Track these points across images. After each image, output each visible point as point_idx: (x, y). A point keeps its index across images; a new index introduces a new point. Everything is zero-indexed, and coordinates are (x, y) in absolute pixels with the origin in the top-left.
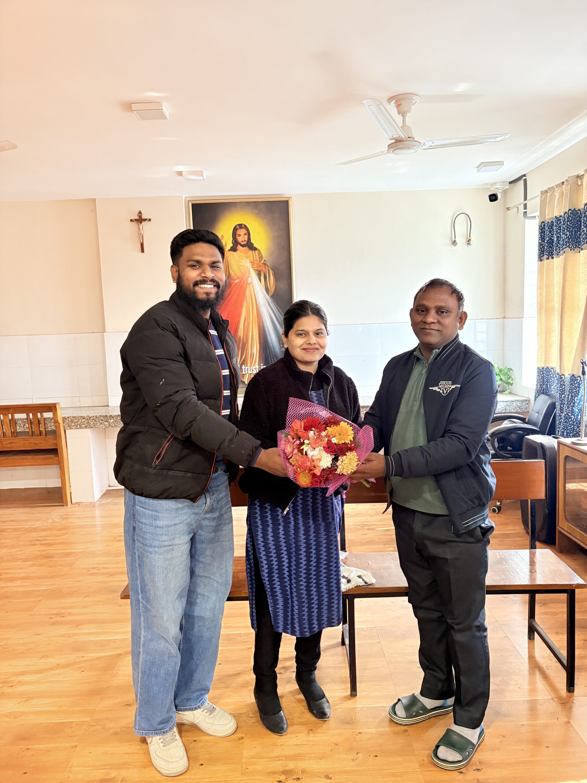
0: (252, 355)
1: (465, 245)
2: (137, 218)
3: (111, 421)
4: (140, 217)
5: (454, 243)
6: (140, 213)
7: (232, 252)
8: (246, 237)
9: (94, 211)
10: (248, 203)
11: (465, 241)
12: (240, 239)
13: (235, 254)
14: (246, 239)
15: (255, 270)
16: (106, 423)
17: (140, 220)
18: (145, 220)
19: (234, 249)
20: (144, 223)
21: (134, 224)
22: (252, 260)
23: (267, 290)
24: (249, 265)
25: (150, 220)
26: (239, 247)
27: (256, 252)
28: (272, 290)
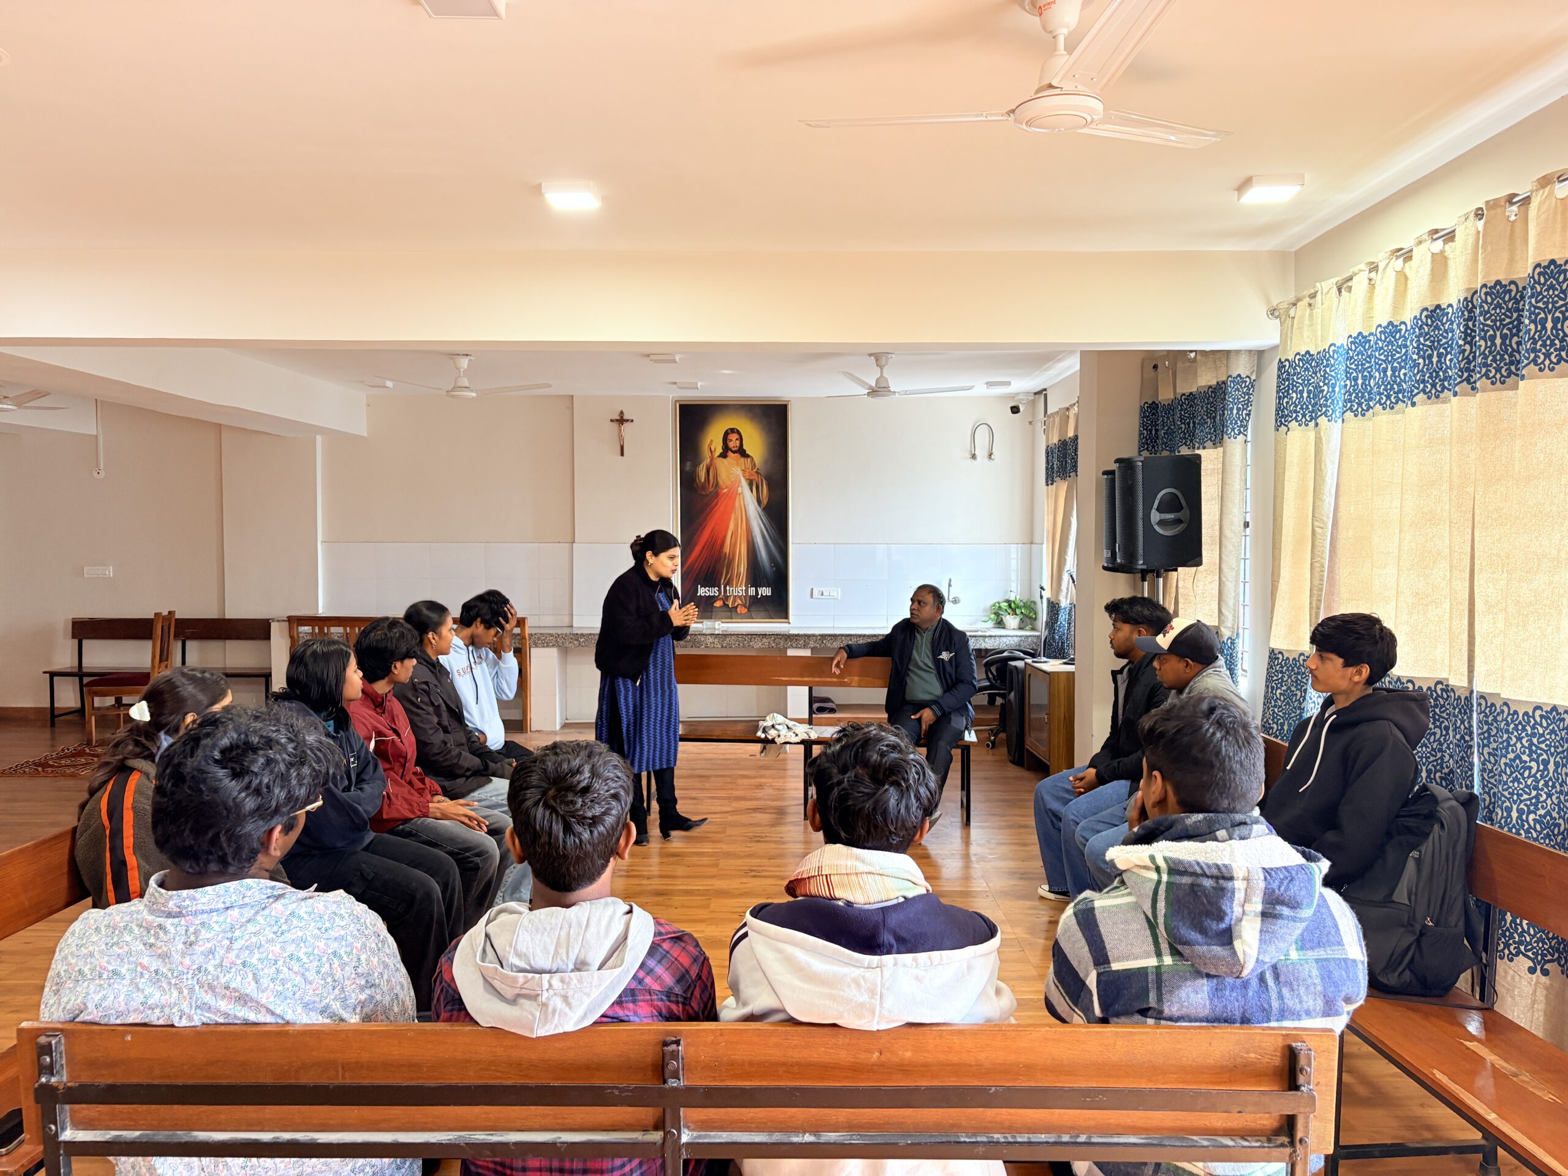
0: (738, 575)
1: (986, 460)
2: (618, 418)
3: (582, 640)
4: (622, 417)
5: (974, 457)
6: (622, 412)
7: (721, 459)
8: (738, 442)
9: (571, 408)
10: (743, 407)
11: (986, 454)
12: (731, 445)
13: (725, 460)
14: (738, 445)
15: (747, 479)
16: (576, 642)
17: (621, 420)
18: (627, 421)
19: (724, 455)
20: (625, 424)
21: (615, 425)
22: (743, 468)
23: (759, 502)
24: (740, 473)
25: (632, 421)
26: (730, 454)
27: (749, 459)
28: (765, 501)
